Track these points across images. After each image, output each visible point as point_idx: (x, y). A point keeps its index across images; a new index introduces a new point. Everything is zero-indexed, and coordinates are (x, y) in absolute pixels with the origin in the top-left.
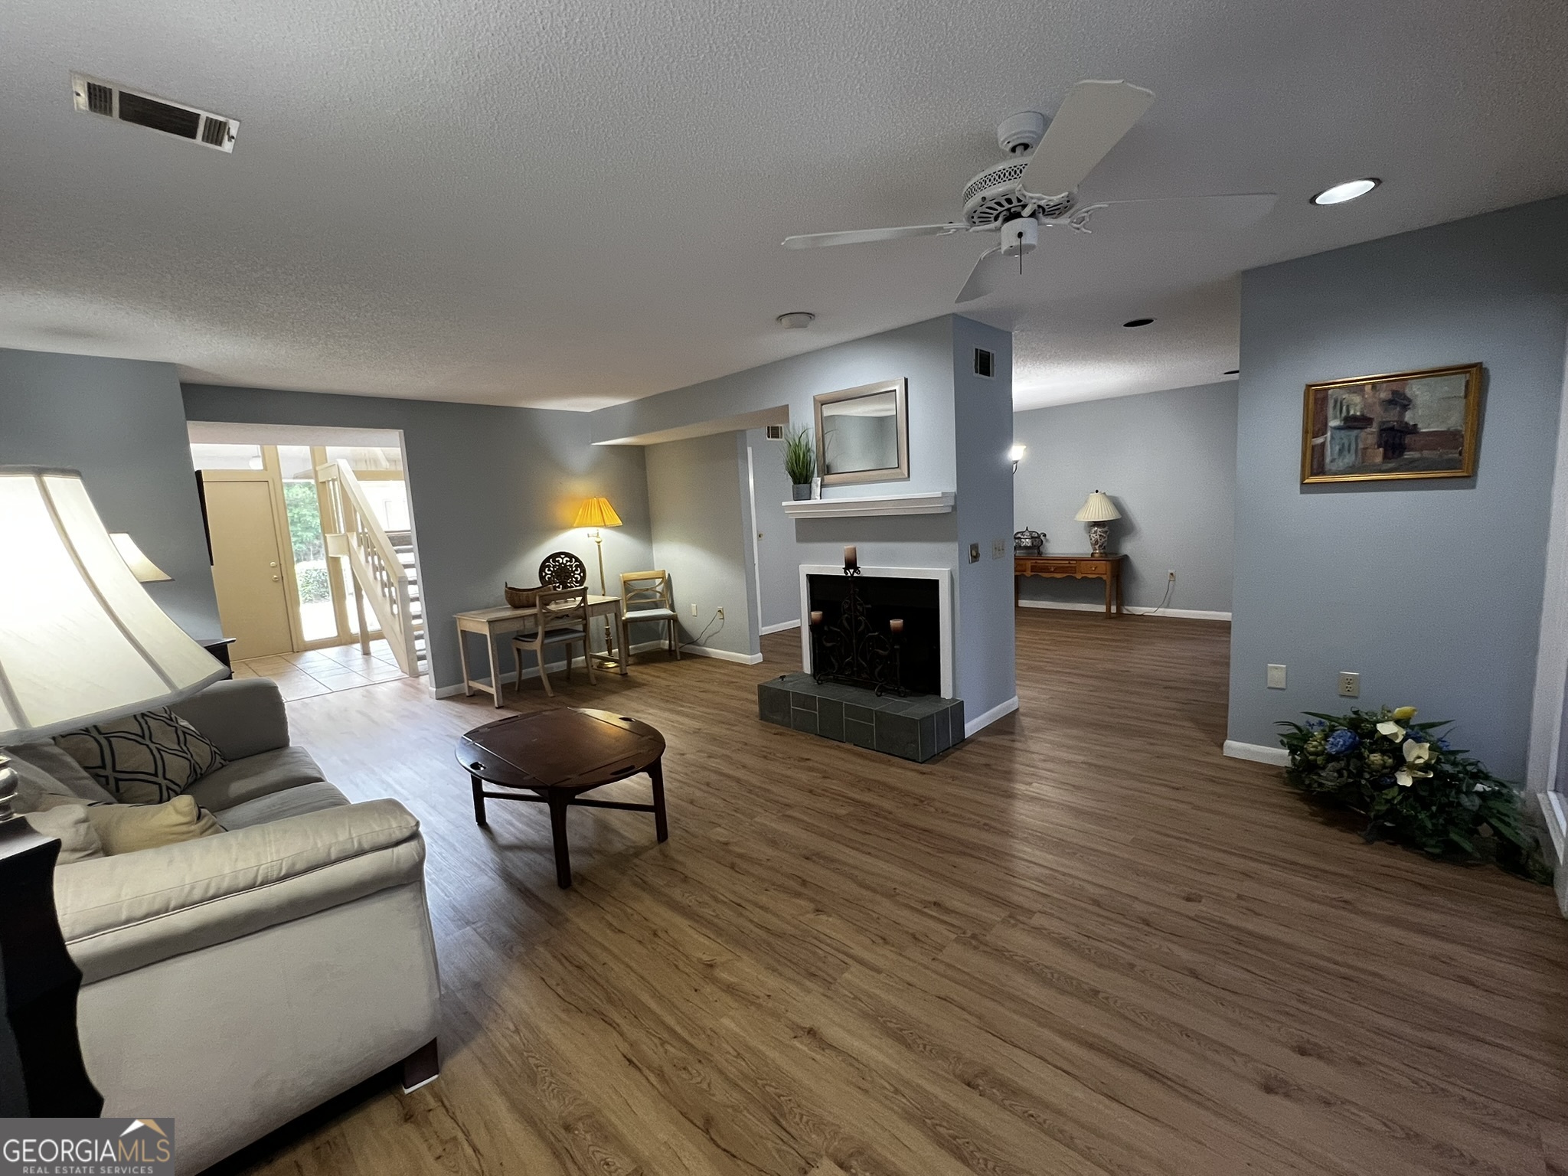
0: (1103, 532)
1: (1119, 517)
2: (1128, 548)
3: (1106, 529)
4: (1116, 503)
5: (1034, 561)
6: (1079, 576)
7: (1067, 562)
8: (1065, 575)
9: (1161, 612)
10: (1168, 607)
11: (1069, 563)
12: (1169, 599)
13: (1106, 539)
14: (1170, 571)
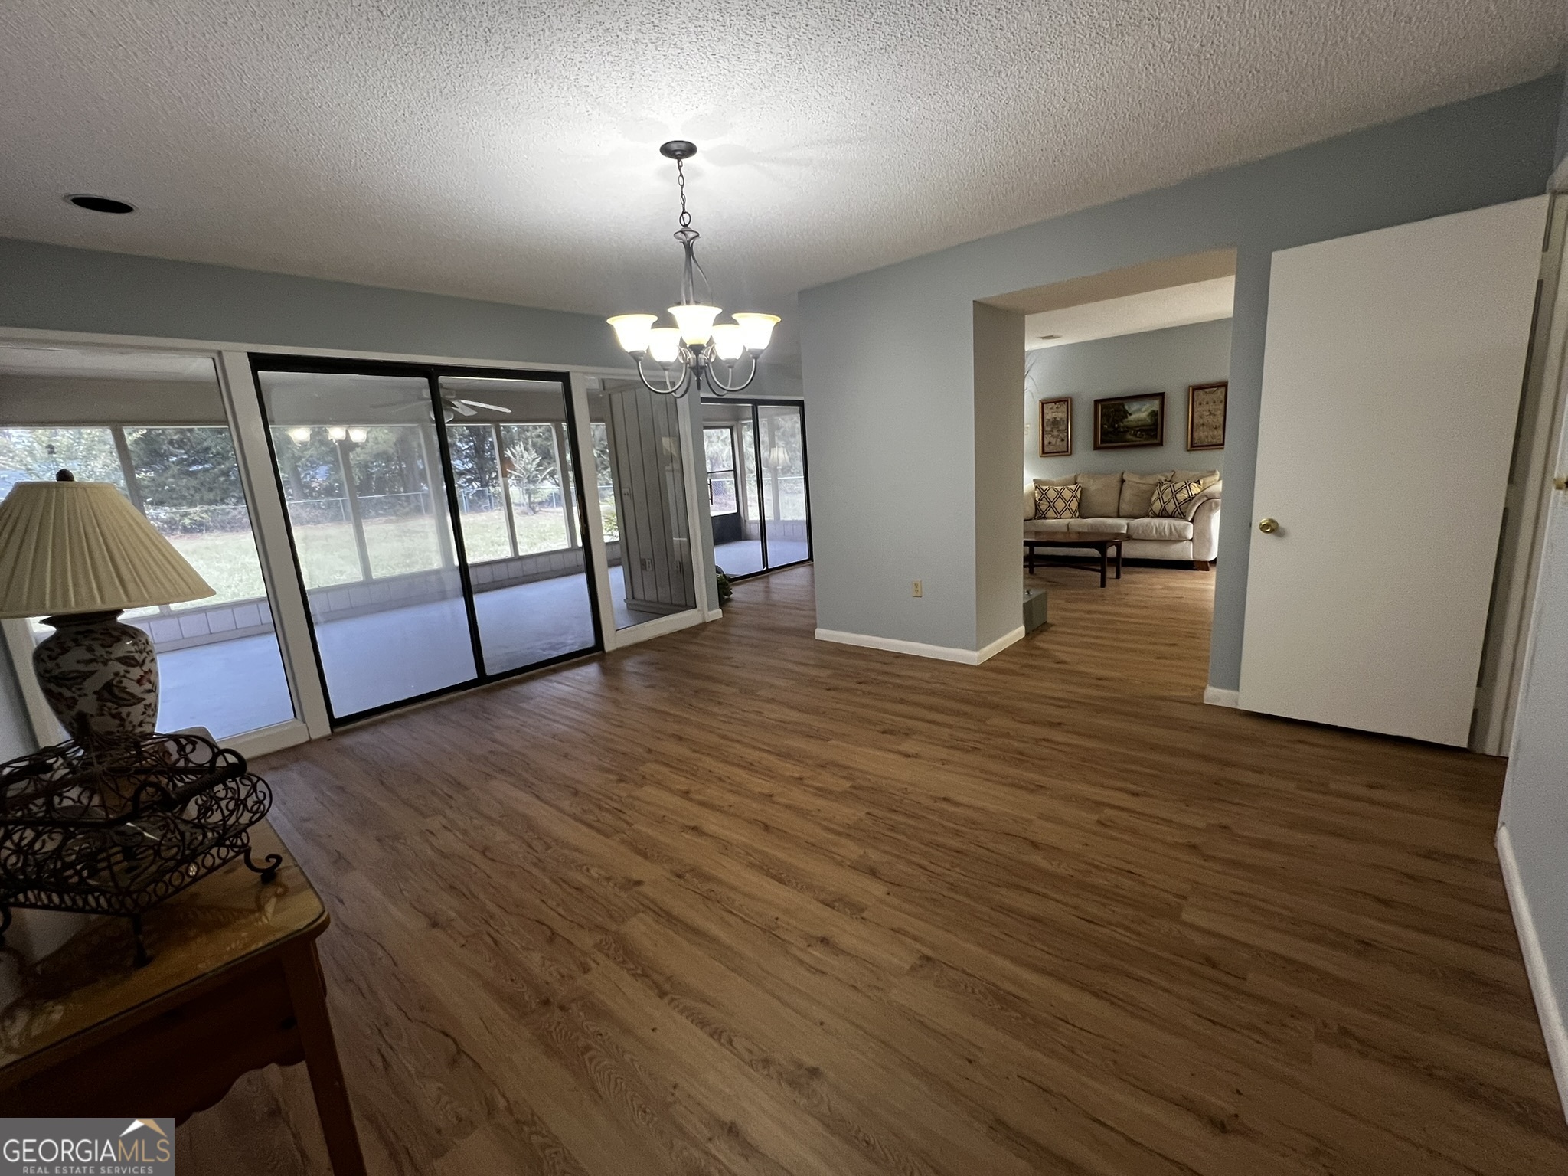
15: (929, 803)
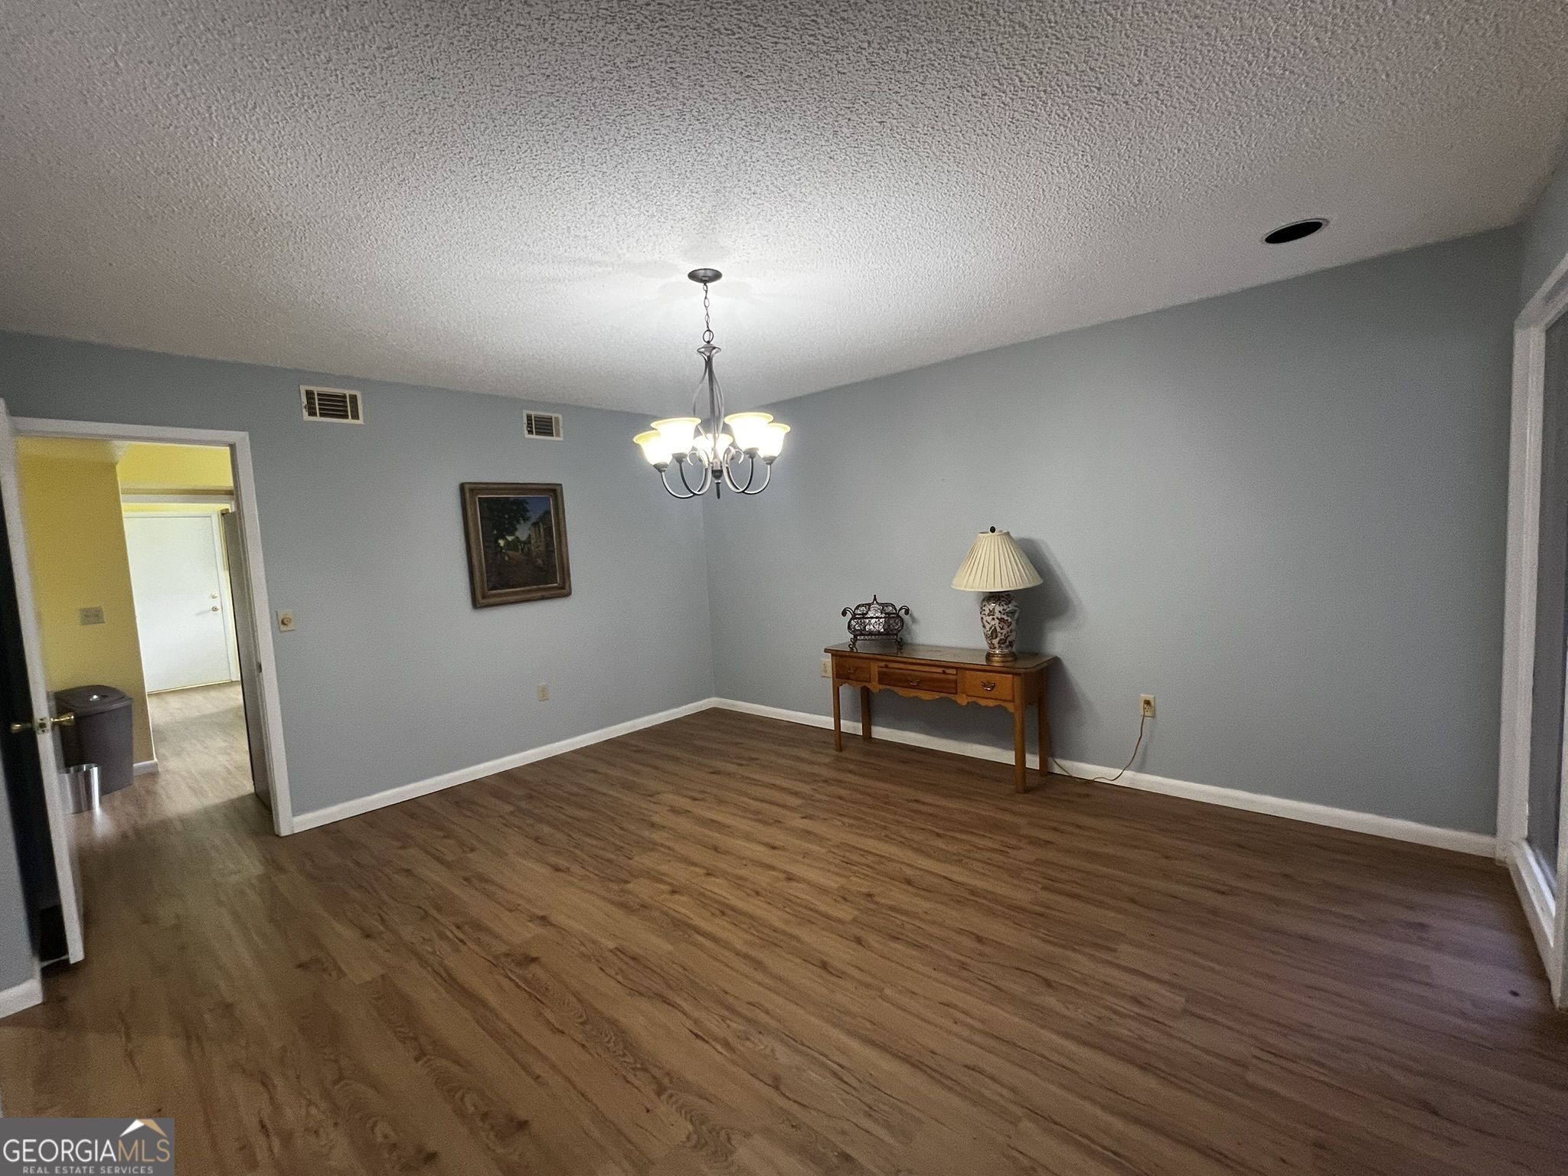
0: (1008, 614)
1: (1038, 581)
2: (1059, 642)
3: (1010, 608)
4: (1032, 554)
5: (883, 664)
6: (963, 700)
7: (940, 670)
8: (937, 696)
9: (1129, 778)
10: (1141, 769)
11: (944, 672)
12: (1144, 753)
13: (1013, 626)
14: (1145, 696)
15: (576, 868)
